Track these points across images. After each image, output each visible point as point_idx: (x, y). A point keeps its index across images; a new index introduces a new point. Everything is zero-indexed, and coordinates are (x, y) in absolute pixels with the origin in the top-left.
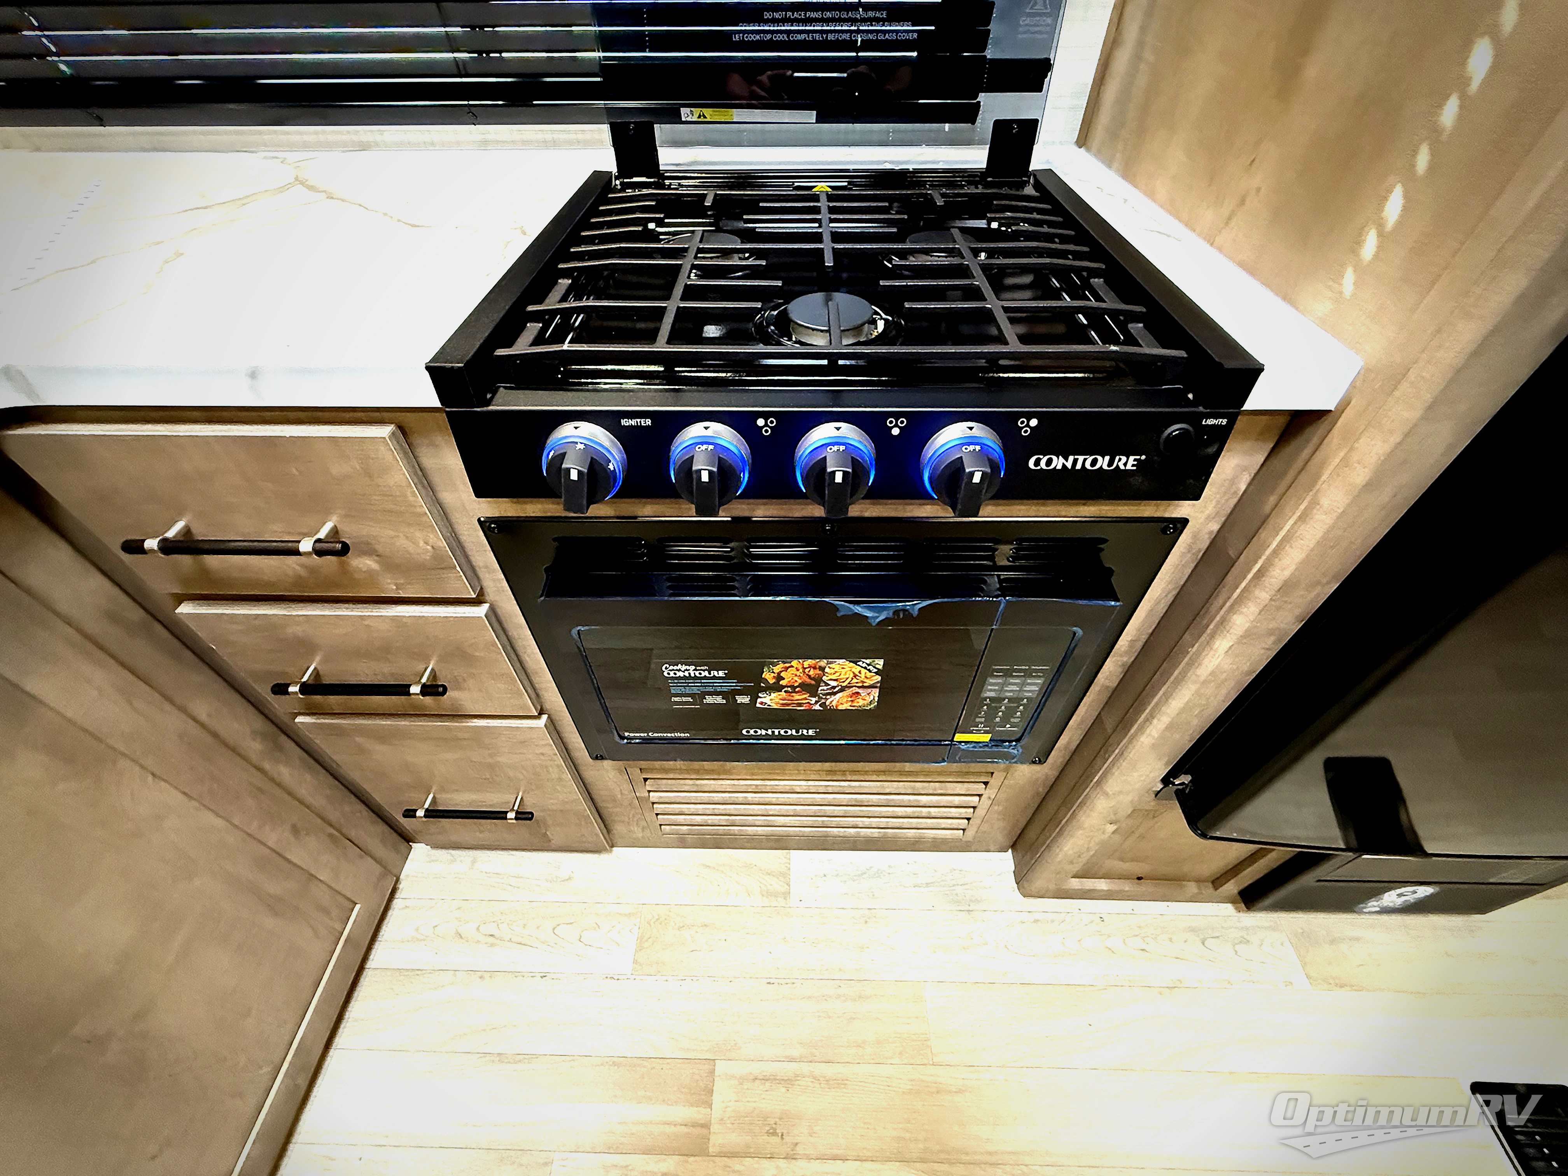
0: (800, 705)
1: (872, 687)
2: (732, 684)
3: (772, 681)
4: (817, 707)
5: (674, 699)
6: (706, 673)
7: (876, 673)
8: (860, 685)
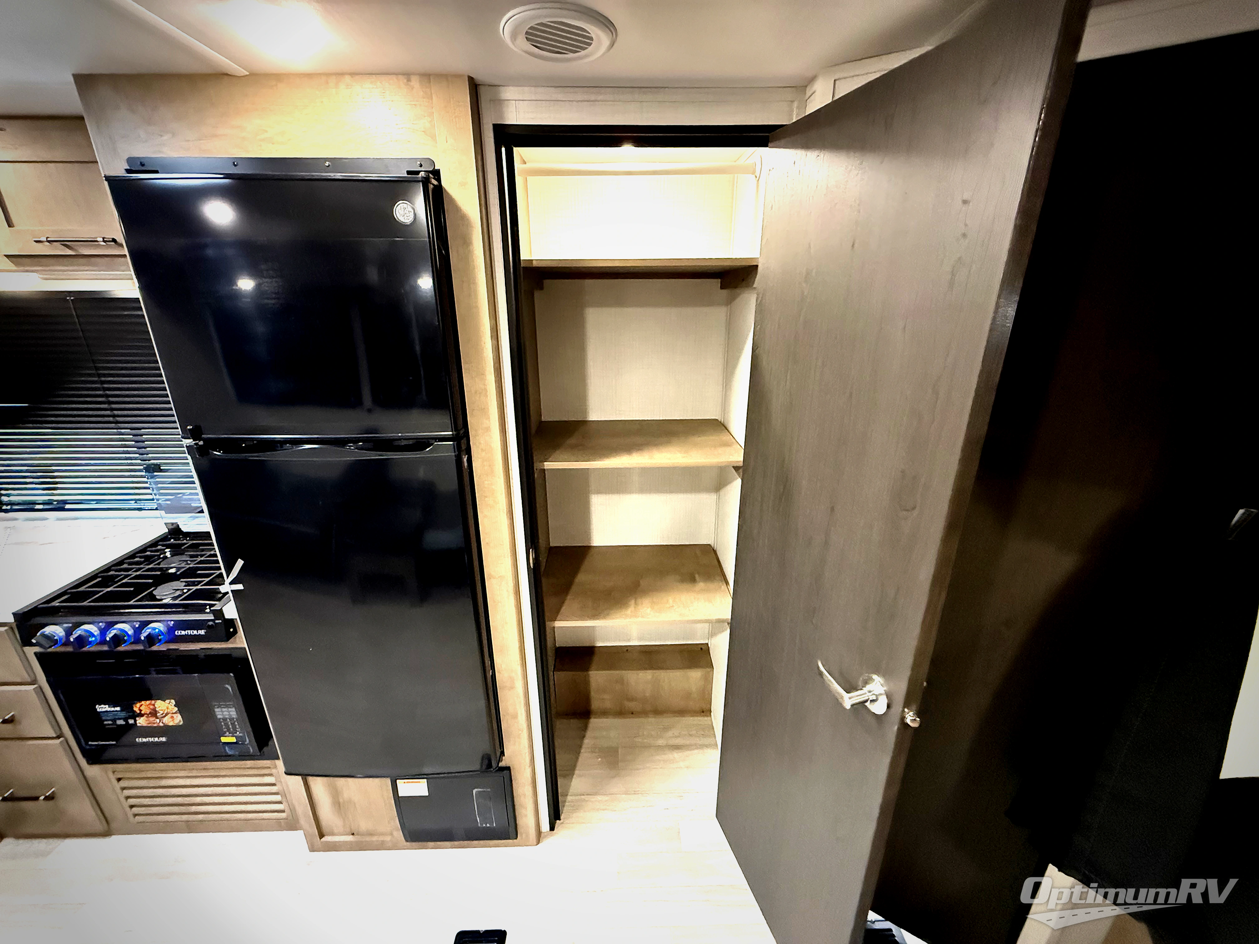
0: (154, 723)
1: (175, 713)
2: (123, 714)
3: (138, 712)
4: (161, 724)
5: (105, 723)
6: (113, 709)
7: (175, 706)
8: (171, 712)
